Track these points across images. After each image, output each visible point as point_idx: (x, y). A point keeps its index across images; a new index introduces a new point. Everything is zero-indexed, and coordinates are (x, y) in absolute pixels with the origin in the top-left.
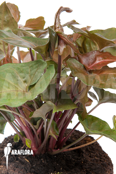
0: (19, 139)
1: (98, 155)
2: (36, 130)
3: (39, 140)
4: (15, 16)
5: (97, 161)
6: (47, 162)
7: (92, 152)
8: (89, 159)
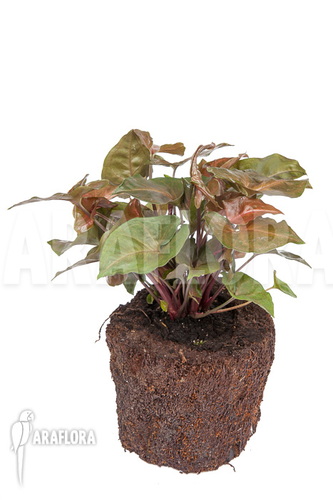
0: (152, 300)
1: (258, 316)
2: (174, 290)
3: (178, 301)
4: (146, 141)
5: (254, 324)
6: (189, 327)
7: (250, 313)
8: (244, 322)
